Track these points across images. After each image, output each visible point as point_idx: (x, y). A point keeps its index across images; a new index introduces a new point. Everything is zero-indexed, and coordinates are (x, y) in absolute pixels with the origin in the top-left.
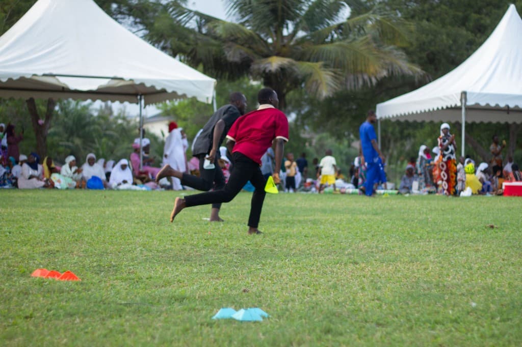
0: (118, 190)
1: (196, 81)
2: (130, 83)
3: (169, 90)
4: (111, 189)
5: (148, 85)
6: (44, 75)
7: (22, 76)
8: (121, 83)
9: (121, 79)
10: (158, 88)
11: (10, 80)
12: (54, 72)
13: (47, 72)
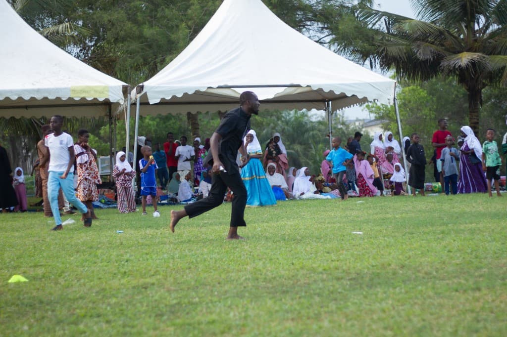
0: (301, 199)
1: (376, 83)
2: (308, 89)
3: (349, 95)
4: (294, 198)
5: (326, 90)
6: (219, 87)
7: (197, 89)
8: (299, 90)
9: (299, 86)
10: (337, 93)
11: (186, 94)
12: (230, 84)
13: (222, 84)
